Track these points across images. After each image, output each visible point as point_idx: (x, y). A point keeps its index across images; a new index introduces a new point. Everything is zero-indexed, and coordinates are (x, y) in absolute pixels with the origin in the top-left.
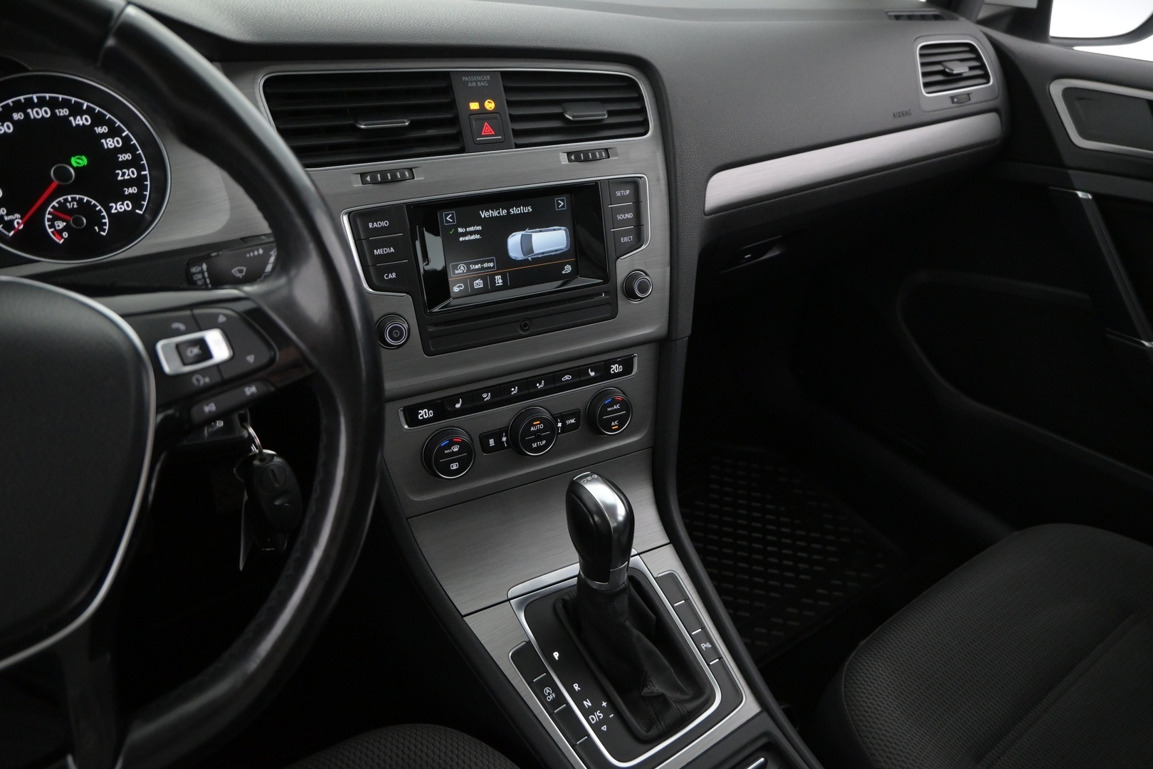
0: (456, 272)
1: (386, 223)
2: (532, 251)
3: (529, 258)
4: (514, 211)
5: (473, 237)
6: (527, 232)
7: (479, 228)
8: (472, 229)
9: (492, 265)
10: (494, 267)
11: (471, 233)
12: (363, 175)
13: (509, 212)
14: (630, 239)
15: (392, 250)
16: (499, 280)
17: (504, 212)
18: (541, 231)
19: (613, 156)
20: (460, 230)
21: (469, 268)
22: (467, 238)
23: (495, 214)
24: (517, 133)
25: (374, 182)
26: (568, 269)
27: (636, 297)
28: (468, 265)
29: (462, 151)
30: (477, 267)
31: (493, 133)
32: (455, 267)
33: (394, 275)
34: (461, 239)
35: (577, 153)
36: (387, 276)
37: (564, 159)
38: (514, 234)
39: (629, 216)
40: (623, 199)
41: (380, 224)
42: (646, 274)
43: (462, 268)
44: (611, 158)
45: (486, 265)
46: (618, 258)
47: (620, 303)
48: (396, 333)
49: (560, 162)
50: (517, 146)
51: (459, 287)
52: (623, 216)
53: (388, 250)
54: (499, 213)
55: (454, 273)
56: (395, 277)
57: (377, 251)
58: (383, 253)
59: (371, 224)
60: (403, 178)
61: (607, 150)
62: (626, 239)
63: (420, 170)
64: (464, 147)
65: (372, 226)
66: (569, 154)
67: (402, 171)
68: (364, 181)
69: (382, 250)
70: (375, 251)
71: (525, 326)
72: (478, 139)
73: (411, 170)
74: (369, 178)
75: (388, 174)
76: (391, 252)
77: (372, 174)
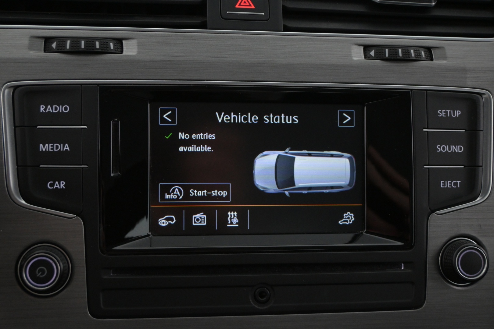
0: (167, 196)
1: (66, 109)
2: (291, 181)
3: (287, 193)
4: (270, 119)
5: (200, 149)
6: (288, 153)
7: (212, 137)
8: (200, 136)
9: (224, 194)
10: (227, 198)
11: (199, 143)
12: (48, 40)
13: (261, 120)
14: (456, 184)
15: (67, 147)
16: (233, 219)
17: (255, 119)
18: (310, 155)
19: (438, 59)
20: (182, 136)
21: (187, 193)
22: (190, 149)
23: (240, 119)
24: (288, 13)
25: (61, 50)
26: (349, 218)
27: (460, 280)
28: (186, 189)
29: (203, 26)
30: (200, 193)
31: (253, 7)
32: (167, 189)
33: (62, 185)
34: (181, 149)
35: (379, 48)
36: (52, 185)
37: (358, 54)
38: (265, 153)
39: (458, 149)
40: (449, 122)
41: (56, 109)
42: (479, 243)
43: (177, 192)
44: (434, 61)
45: (215, 193)
46: (433, 212)
47: (429, 284)
48: (42, 271)
49: (350, 55)
50: (286, 29)
51: (167, 219)
52: (447, 148)
53: (60, 147)
54: (246, 119)
55: (163, 198)
56: (64, 188)
57: (44, 146)
58: (52, 150)
59: (43, 107)
60: (104, 51)
61: (429, 49)
62: (449, 184)
63: (134, 42)
64: (206, 21)
65: (44, 109)
66: (367, 48)
67: (105, 41)
68: (47, 49)
69: (51, 146)
70: (41, 145)
71: (262, 295)
72: (227, 12)
73: (119, 42)
74: (54, 45)
75: (83, 42)
76: (64, 150)
77: (61, 40)
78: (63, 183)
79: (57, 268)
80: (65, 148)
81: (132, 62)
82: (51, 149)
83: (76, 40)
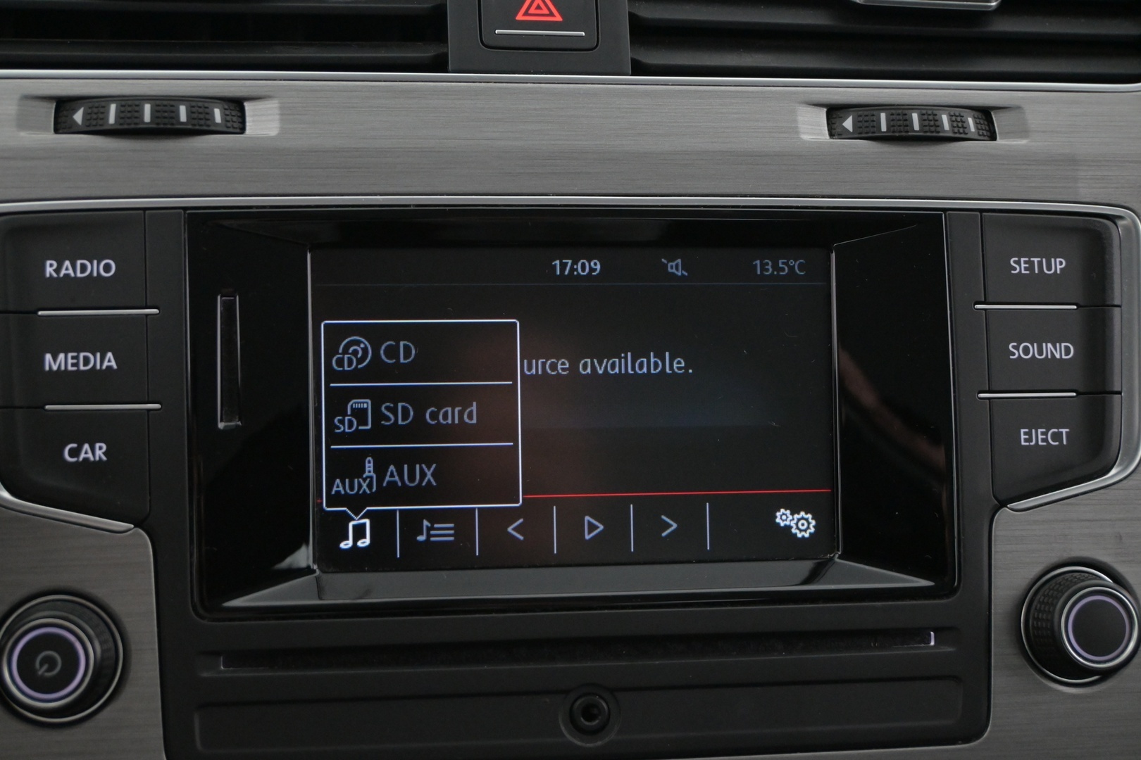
1: (107, 268)
12: (63, 105)
14: (1057, 437)
15: (110, 361)
19: (1007, 135)
24: (643, 32)
25: (96, 128)
27: (1073, 670)
29: (439, 64)
31: (558, 18)
33: (100, 451)
35: (866, 111)
36: (74, 453)
37: (813, 127)
39: (1061, 351)
40: (1037, 286)
41: (83, 268)
42: (1118, 580)
44: (999, 141)
46: (1003, 504)
47: (998, 681)
48: (51, 662)
49: (796, 131)
50: (639, 68)
52: (1034, 349)
53: (95, 361)
56: (104, 458)
57: (55, 358)
58: (75, 369)
59: (51, 265)
60: (199, 127)
61: (985, 114)
62: (1040, 437)
63: (272, 106)
64: (446, 55)
65: (54, 270)
66: (835, 111)
67: (200, 105)
68: (62, 125)
69: (73, 358)
70: (48, 357)
71: (589, 713)
72: (497, 31)
73: (236, 105)
74: (78, 117)
75: (147, 108)
76: (104, 367)
77: (96, 103)
78: (100, 448)
79: (87, 656)
80: (106, 364)
81: (266, 153)
82: (73, 365)
83: (130, 104)
